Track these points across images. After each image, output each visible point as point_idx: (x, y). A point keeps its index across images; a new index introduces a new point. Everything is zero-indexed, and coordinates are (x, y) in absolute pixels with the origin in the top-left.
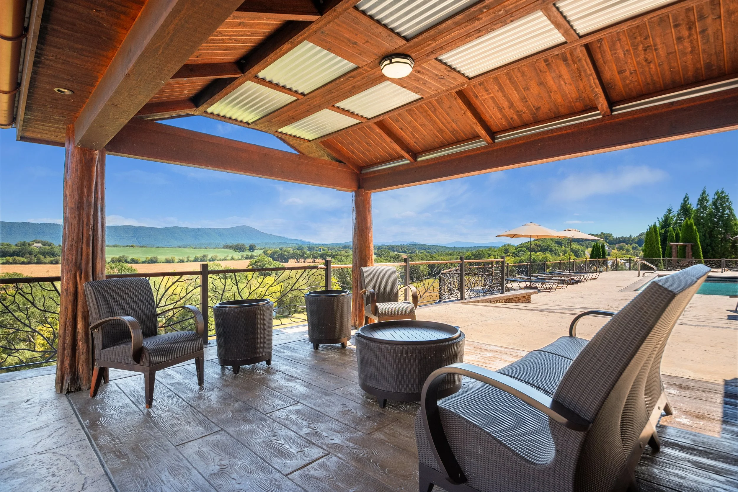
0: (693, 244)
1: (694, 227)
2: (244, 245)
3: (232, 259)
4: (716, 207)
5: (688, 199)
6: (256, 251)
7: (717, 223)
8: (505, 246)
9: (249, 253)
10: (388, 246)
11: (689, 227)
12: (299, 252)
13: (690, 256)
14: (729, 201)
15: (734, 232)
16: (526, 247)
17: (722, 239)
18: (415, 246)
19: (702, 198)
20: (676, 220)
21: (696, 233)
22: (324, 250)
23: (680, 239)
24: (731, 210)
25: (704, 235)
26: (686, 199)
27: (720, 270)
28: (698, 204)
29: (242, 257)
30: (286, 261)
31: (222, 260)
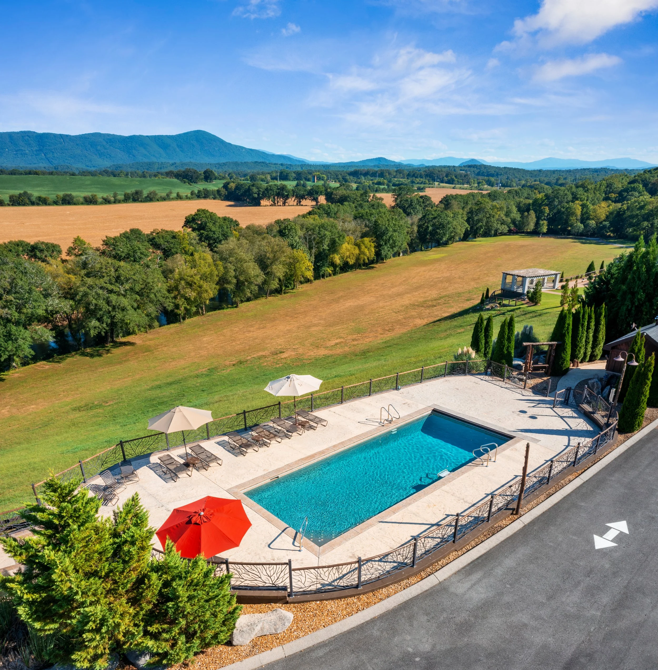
0: (559, 343)
2: (195, 172)
3: (178, 197)
6: (214, 181)
13: (551, 360)
22: (320, 178)
29: (192, 193)
30: (256, 203)
31: (164, 199)
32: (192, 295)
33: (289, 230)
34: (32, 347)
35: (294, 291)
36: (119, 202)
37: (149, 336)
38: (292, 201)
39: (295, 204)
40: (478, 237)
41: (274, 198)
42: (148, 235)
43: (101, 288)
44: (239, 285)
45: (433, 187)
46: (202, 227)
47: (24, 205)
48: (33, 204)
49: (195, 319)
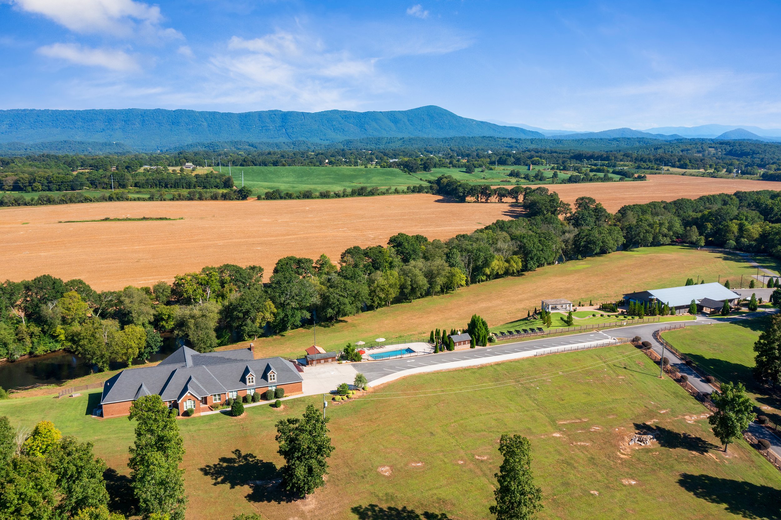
12: (480, 188)
30: (462, 200)
31: (384, 194)
32: (383, 296)
33: (452, 255)
34: (301, 321)
35: (454, 292)
36: (347, 196)
37: (356, 318)
38: (494, 198)
39: (497, 201)
40: (641, 246)
41: (478, 196)
42: (364, 250)
43: (337, 294)
44: (413, 290)
45: (659, 173)
46: (399, 245)
47: (275, 199)
48: (281, 198)
49: (384, 308)
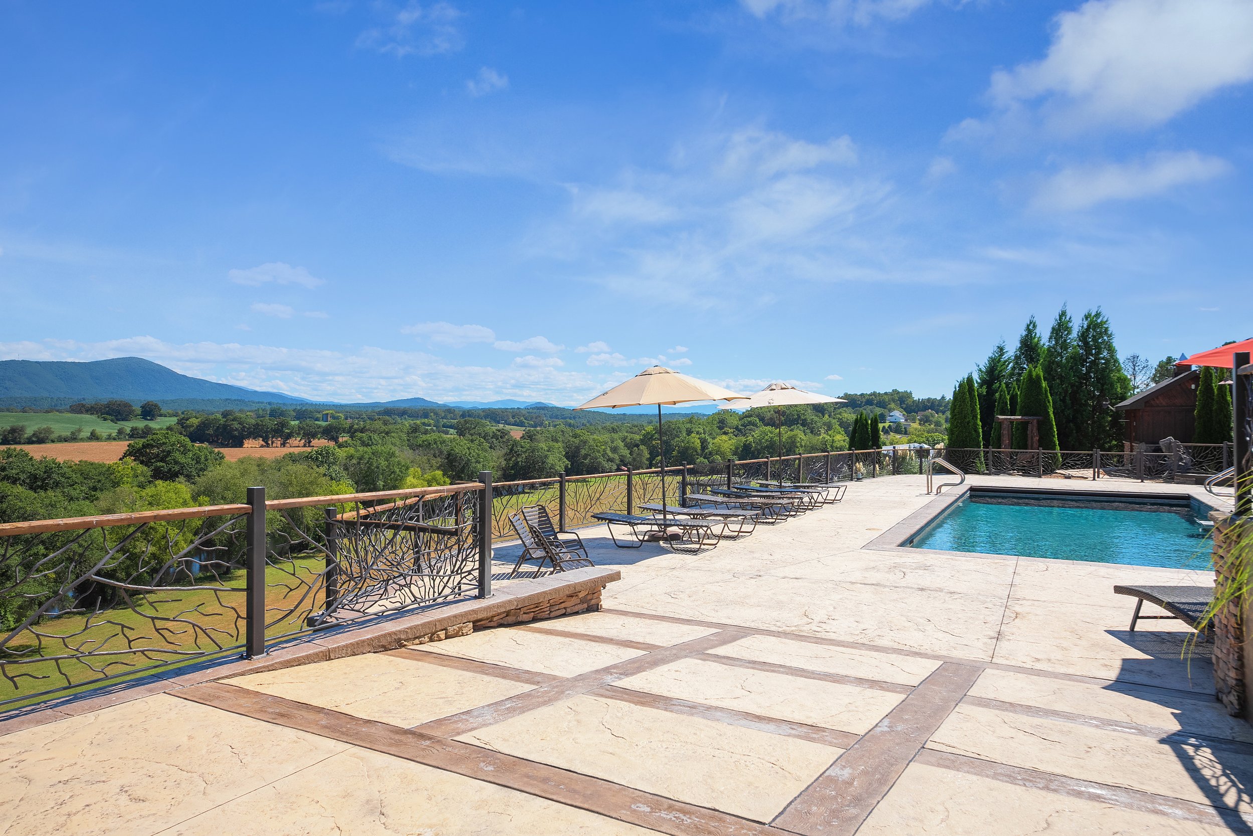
0: (1040, 418)
1: (1044, 384)
2: (127, 405)
3: (94, 437)
4: (1086, 343)
5: (1035, 326)
6: (159, 419)
7: (1087, 377)
8: (719, 414)
9: (141, 424)
10: (484, 410)
11: (1034, 382)
12: (271, 423)
13: (1035, 445)
14: (1109, 332)
15: (1116, 394)
16: (758, 416)
17: (1094, 407)
18: (543, 412)
19: (1060, 324)
20: (1013, 368)
21: (1047, 397)
22: (334, 417)
23: (1018, 407)
24: (1112, 350)
25: (1063, 400)
26: (1031, 327)
27: (1089, 473)
28: (1050, 338)
29: (120, 432)
30: (237, 443)
31: (66, 441)
38: (296, 440)
39: (301, 444)
41: (268, 437)
